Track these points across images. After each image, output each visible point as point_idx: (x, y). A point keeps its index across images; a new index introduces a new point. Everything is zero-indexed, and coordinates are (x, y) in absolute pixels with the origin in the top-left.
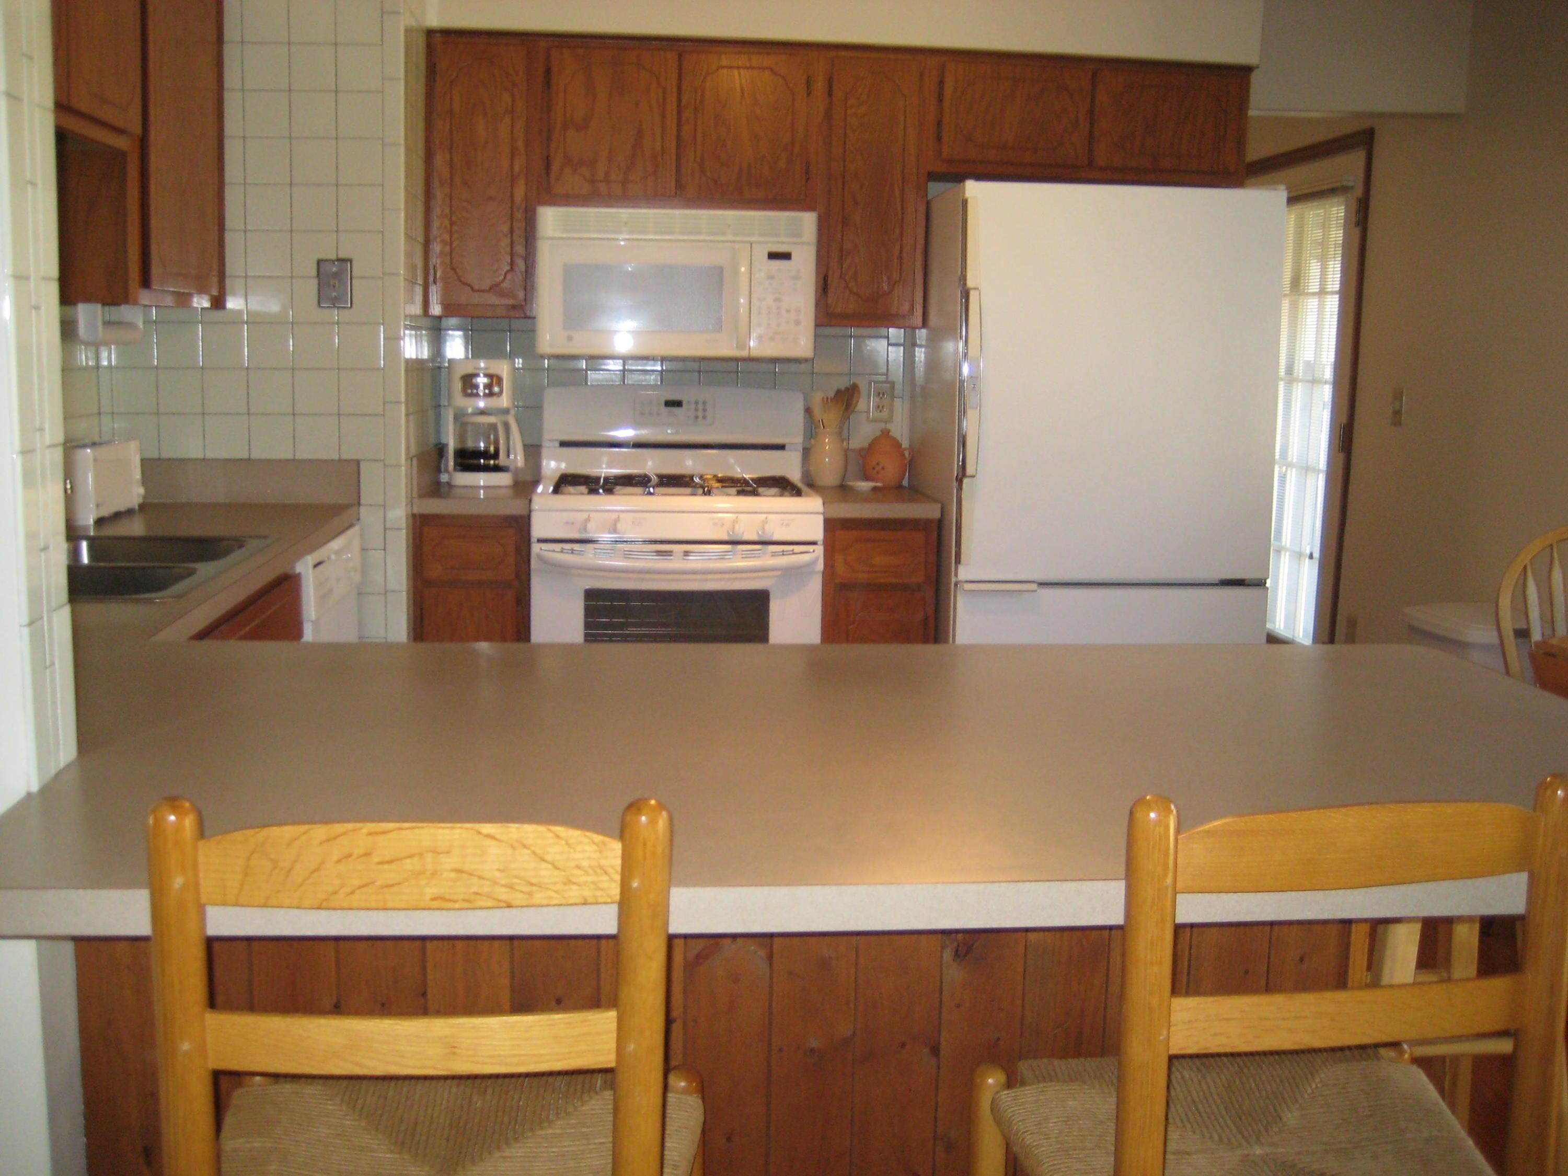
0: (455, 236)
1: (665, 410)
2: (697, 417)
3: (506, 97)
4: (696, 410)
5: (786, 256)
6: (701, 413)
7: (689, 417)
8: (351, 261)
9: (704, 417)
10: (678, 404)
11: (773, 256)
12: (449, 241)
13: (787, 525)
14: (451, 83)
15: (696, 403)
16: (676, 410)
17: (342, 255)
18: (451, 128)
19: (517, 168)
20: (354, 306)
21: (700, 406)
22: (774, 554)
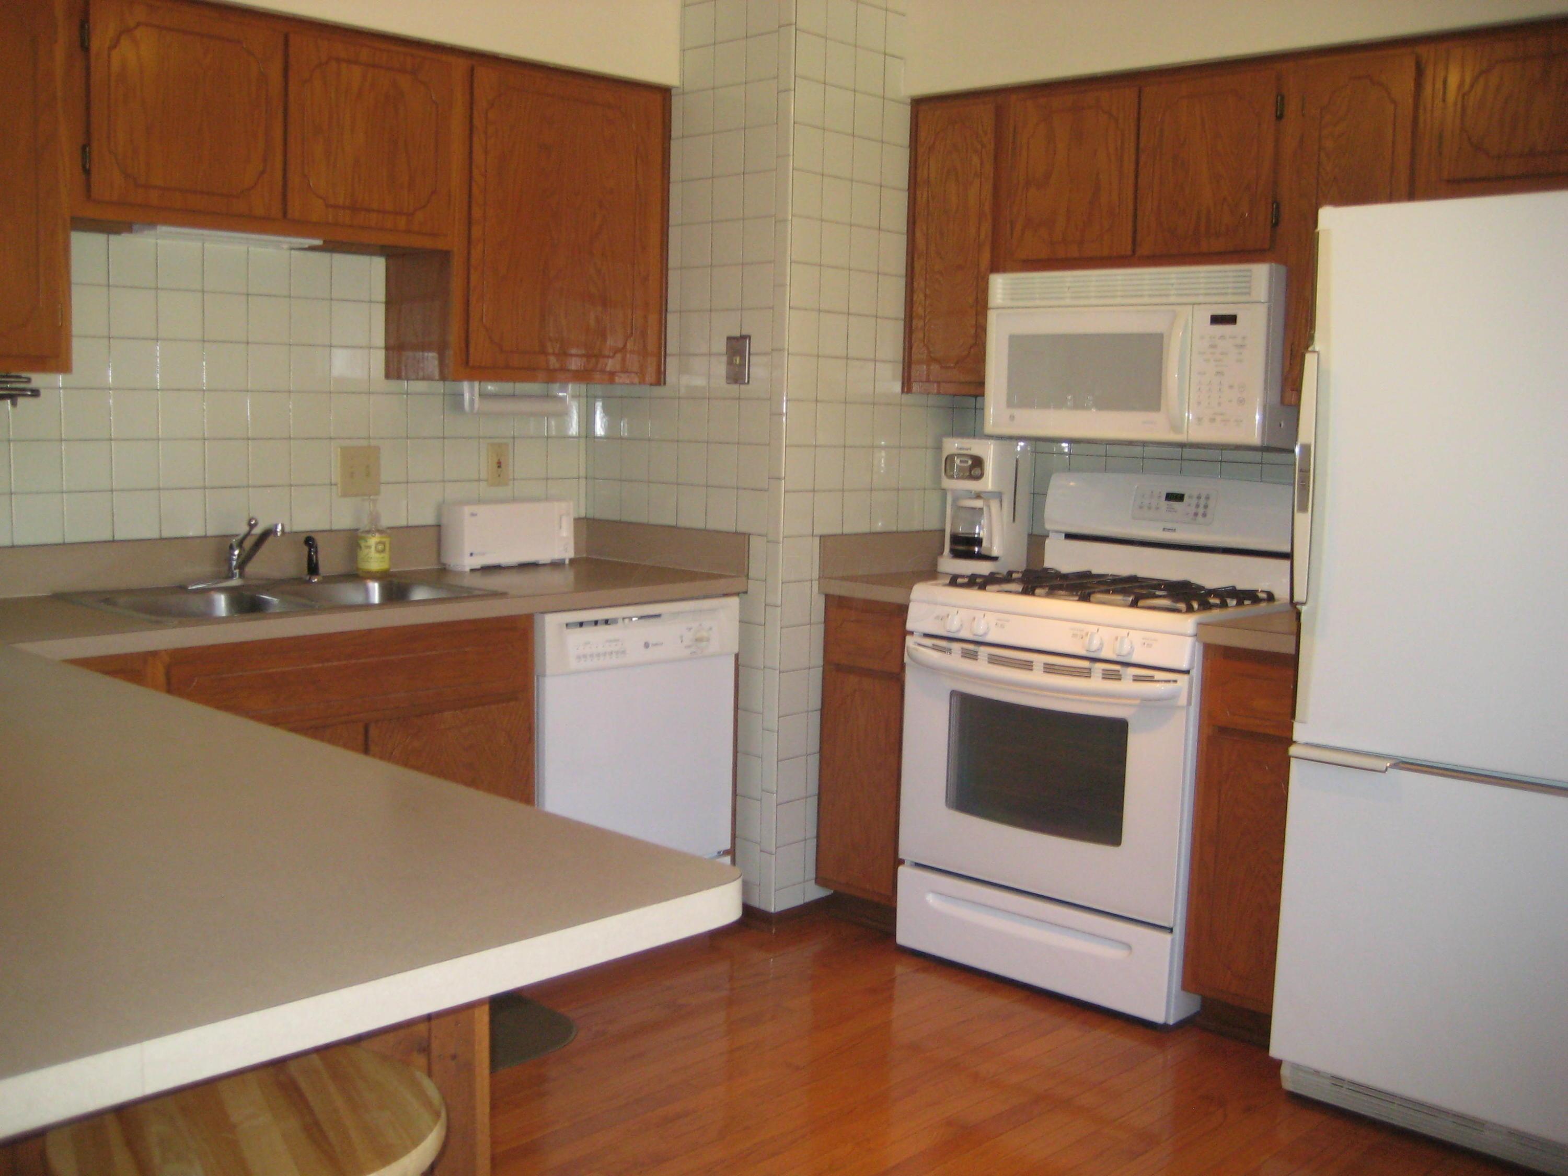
0: (928, 310)
1: (1164, 504)
2: (1196, 514)
3: (976, 160)
4: (1197, 506)
5: (1231, 319)
6: (1202, 513)
7: (1188, 514)
8: (750, 337)
9: (1204, 515)
10: (1179, 497)
11: (1217, 320)
12: (923, 315)
13: (1150, 646)
14: (930, 149)
15: (1199, 497)
16: (1176, 505)
17: (744, 333)
18: (928, 197)
19: (982, 236)
20: (750, 382)
21: (1202, 502)
22: (1137, 679)
